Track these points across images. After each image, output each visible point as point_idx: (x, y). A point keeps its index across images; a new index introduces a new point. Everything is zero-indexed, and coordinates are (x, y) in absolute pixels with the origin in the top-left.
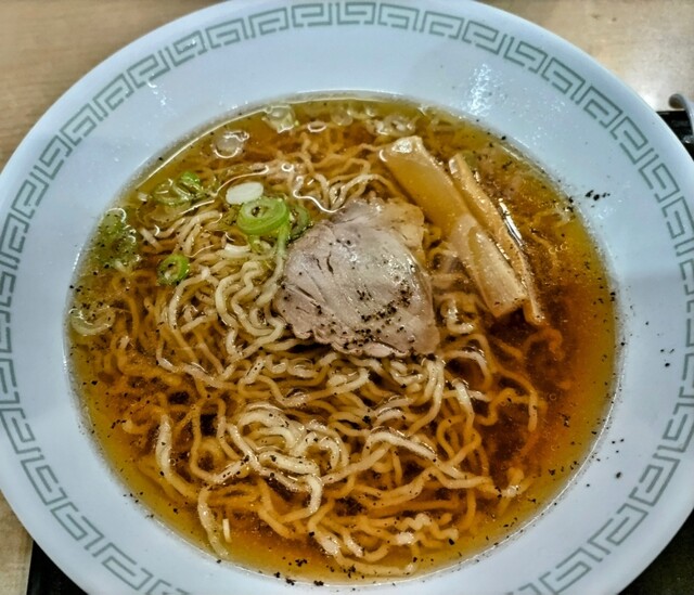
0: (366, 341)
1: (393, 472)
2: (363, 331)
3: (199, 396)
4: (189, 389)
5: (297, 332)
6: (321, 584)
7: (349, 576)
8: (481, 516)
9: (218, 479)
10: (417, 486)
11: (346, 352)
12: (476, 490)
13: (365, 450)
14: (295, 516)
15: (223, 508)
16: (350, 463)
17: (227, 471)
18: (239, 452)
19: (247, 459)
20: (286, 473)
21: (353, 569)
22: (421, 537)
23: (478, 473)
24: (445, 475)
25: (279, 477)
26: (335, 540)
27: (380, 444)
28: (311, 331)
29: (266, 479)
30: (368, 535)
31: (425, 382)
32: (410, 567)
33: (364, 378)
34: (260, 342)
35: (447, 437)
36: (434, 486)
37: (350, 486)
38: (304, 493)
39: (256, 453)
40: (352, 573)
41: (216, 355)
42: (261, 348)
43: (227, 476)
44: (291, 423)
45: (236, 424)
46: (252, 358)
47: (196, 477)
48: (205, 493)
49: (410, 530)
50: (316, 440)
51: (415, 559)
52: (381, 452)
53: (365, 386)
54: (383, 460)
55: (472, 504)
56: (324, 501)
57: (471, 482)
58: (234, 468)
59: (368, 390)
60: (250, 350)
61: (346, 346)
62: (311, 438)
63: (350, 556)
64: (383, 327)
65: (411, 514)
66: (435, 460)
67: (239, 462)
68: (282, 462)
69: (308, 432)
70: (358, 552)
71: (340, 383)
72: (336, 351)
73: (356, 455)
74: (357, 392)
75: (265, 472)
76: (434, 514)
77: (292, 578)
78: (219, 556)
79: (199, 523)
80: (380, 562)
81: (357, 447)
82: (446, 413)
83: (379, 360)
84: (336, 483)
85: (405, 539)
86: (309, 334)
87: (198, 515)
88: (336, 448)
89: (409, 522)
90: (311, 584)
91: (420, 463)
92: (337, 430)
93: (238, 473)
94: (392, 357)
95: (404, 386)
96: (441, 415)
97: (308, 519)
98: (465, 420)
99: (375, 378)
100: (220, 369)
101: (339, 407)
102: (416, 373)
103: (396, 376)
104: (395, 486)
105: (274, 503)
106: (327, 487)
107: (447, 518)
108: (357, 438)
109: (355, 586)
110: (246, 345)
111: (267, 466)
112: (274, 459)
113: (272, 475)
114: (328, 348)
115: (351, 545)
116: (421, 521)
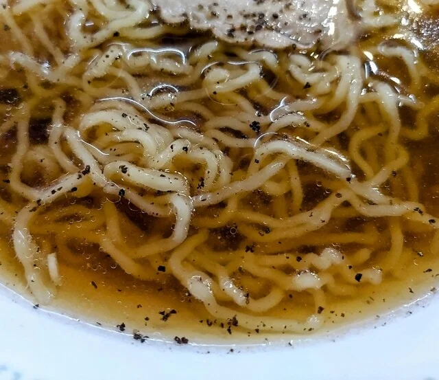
0: (259, 28)
1: (289, 195)
2: (254, 15)
3: (30, 94)
4: (18, 85)
5: (166, 14)
6: (184, 341)
7: (229, 331)
8: (409, 253)
9: (45, 195)
10: (323, 213)
11: (230, 41)
12: (402, 220)
13: (253, 165)
14: (153, 248)
15: (52, 237)
16: (232, 181)
17: (58, 186)
18: (78, 162)
19: (87, 171)
20: (143, 191)
21: (235, 322)
22: (328, 280)
23: (405, 198)
24: (362, 198)
25: (132, 196)
26: (208, 281)
27: (275, 156)
28: (185, 15)
29: (112, 198)
30: (254, 277)
31: (335, 82)
32: (314, 320)
33: (254, 73)
34: (115, 26)
35: (363, 153)
36: (346, 213)
37: (231, 211)
38: (165, 219)
39: (101, 164)
40: (233, 328)
41: (58, 45)
42: (116, 34)
43: (58, 193)
44: (152, 127)
45: (76, 128)
46: (102, 47)
47: (17, 194)
48: (25, 215)
49: (313, 269)
50: (186, 149)
51: (321, 309)
52: (275, 167)
53: (255, 86)
54: (276, 179)
55: (398, 238)
56: (192, 230)
57: (399, 209)
58: (68, 182)
59: (259, 91)
60: (101, 36)
61: (231, 33)
62: (178, 146)
63: (228, 303)
64: (281, 11)
65: (315, 250)
66: (349, 179)
67: (76, 176)
68: (137, 175)
69: (176, 138)
70: (240, 298)
71: (221, 80)
72: (219, 40)
73: (240, 173)
74: (243, 92)
75: (112, 189)
76: (348, 249)
77: (143, 334)
78: (37, 300)
79: (12, 253)
80: (269, 313)
81: (242, 162)
82: (362, 123)
83: (276, 51)
84: (210, 206)
85: (306, 281)
86: (183, 19)
87: (12, 245)
88: (213, 160)
89: (311, 258)
90: (171, 342)
91: (326, 184)
92: (216, 140)
93: (74, 189)
94: (292, 49)
95: (308, 86)
96: (355, 127)
97: (170, 252)
98: (387, 132)
99: (268, 75)
100: (59, 58)
101: (219, 111)
102: (323, 70)
103: (297, 73)
104: (290, 213)
105: (123, 231)
106: (199, 212)
107: (364, 255)
108: (242, 150)
109: (233, 346)
110: (95, 30)
111: (116, 180)
112: (124, 170)
113: (122, 192)
114: (207, 35)
115: (230, 288)
116: (330, 257)
